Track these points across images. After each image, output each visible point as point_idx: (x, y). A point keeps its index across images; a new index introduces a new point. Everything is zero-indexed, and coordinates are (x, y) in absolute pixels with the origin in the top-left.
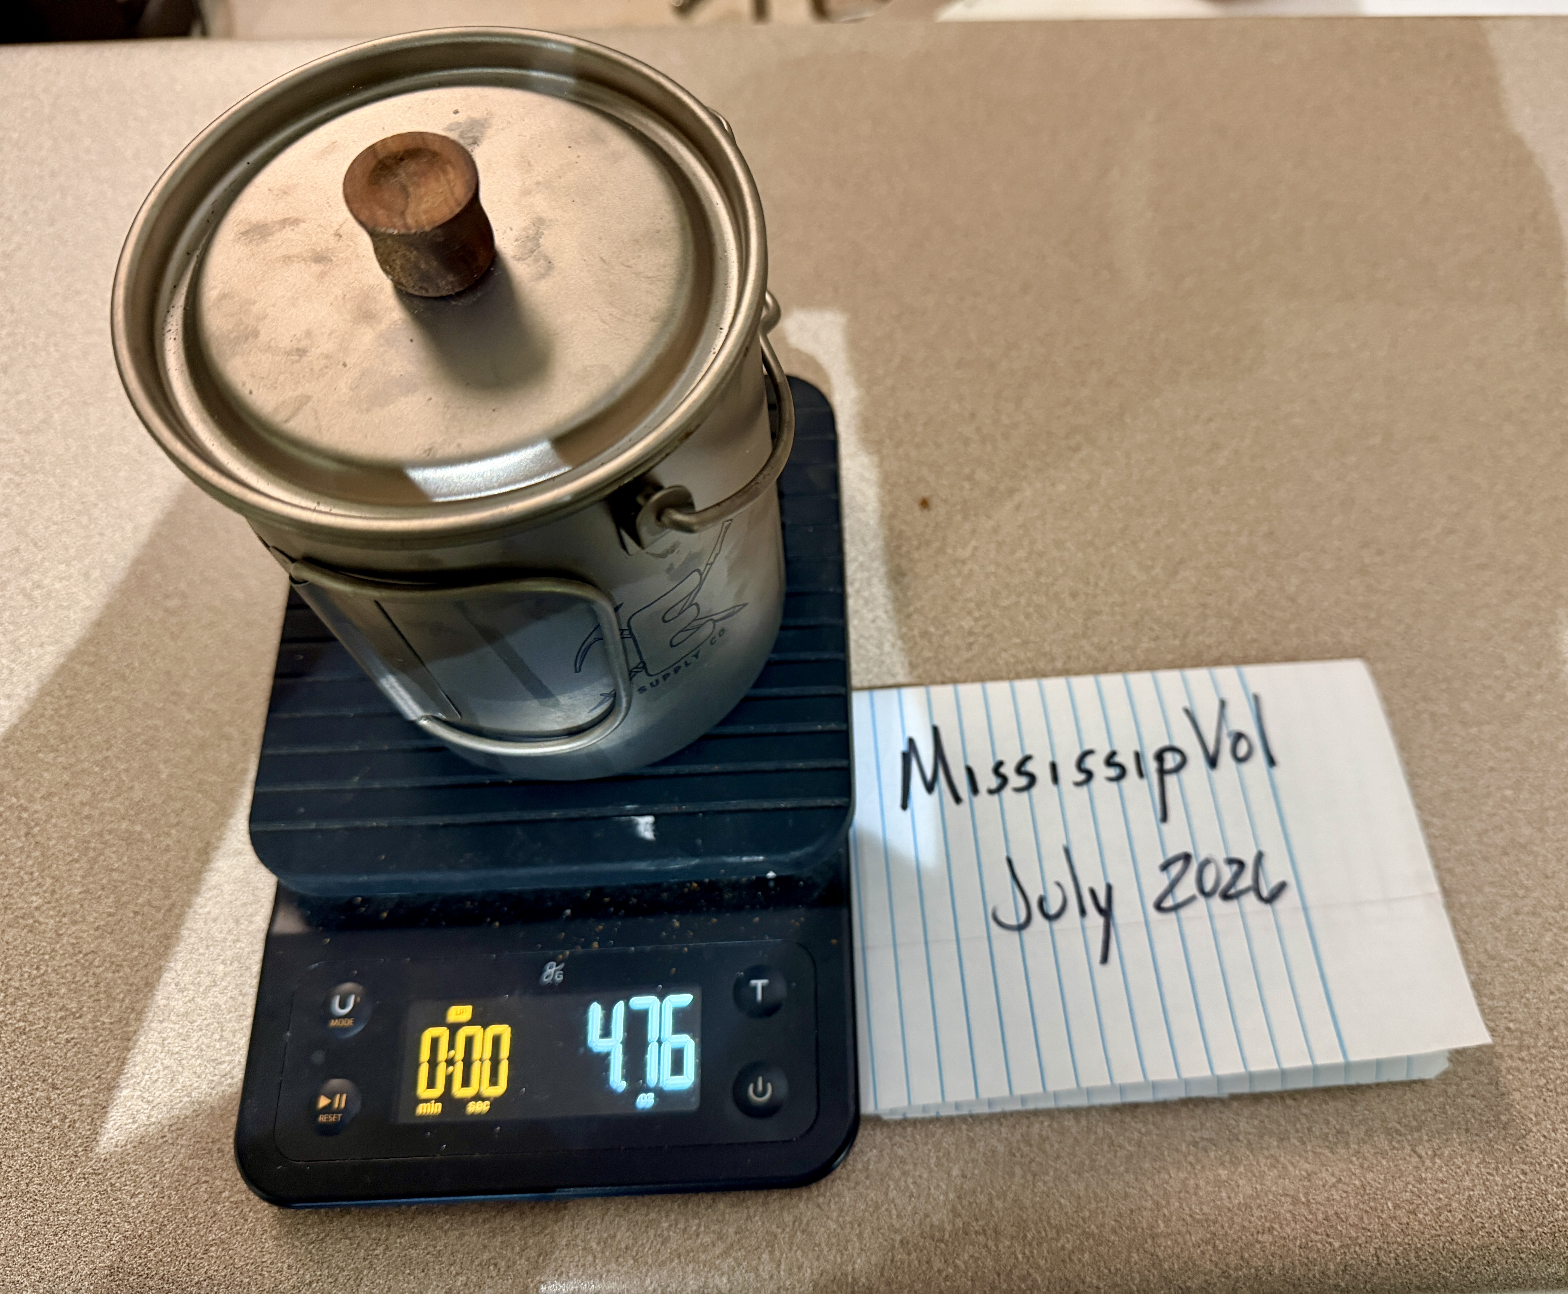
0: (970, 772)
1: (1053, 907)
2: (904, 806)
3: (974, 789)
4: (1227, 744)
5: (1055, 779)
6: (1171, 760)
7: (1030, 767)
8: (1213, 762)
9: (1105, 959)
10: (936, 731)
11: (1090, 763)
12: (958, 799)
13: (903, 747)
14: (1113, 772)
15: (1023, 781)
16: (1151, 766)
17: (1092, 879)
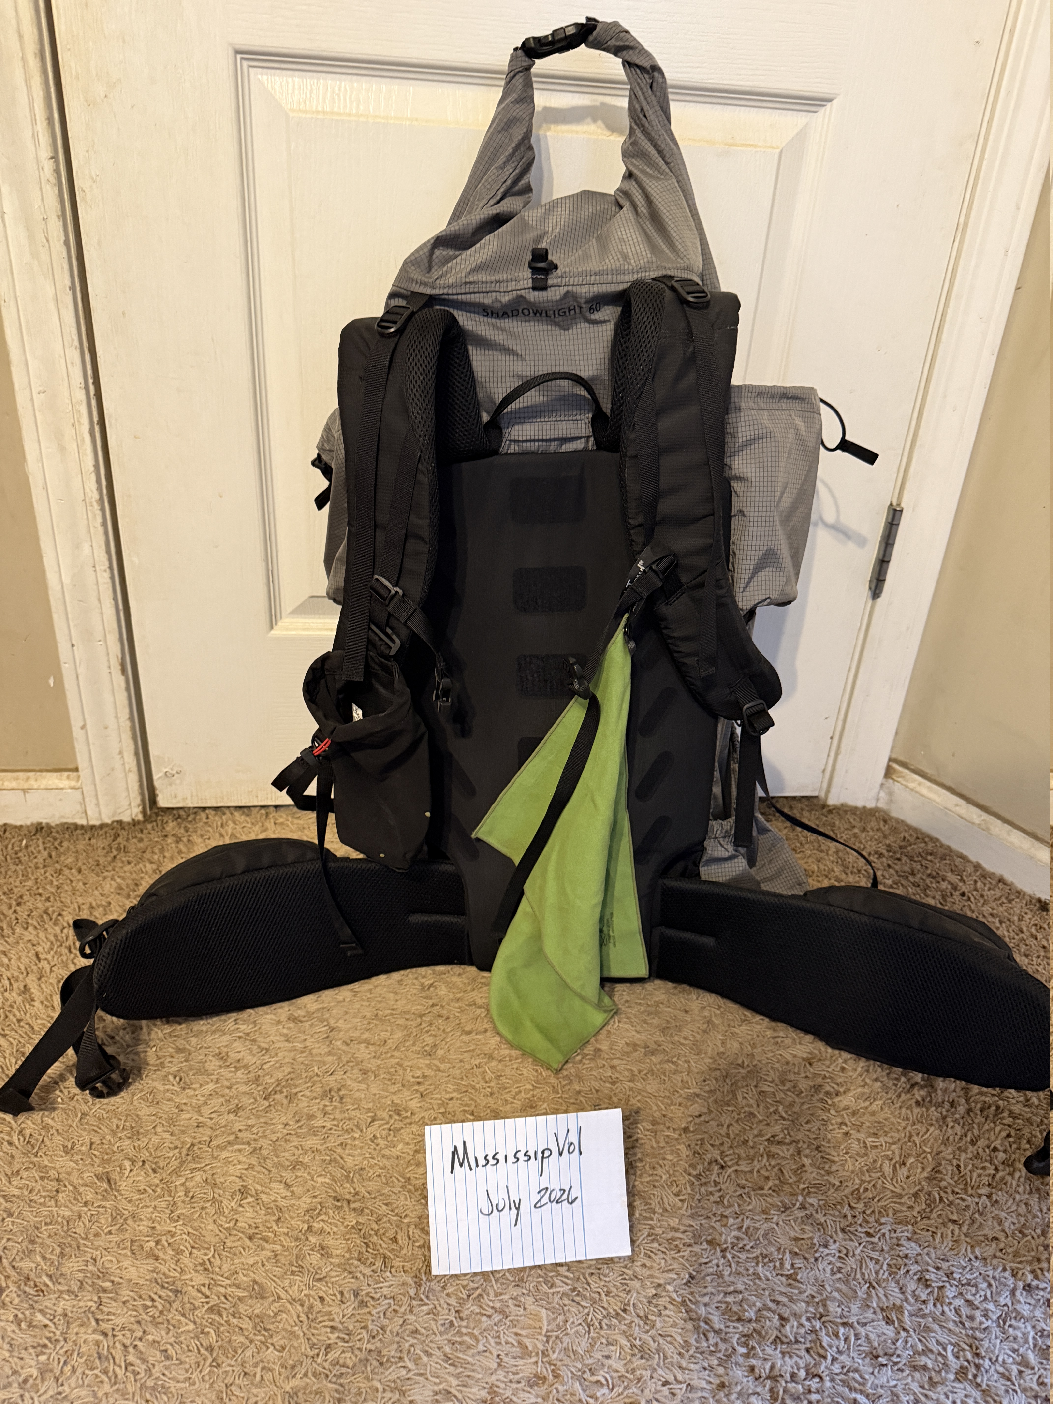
0: (476, 1159)
1: (500, 1207)
2: (452, 1172)
3: (477, 1166)
4: (567, 1146)
5: (506, 1161)
6: (546, 1154)
7: (497, 1157)
8: (561, 1154)
9: (516, 1225)
10: (464, 1143)
11: (518, 1155)
12: (471, 1169)
13: (452, 1149)
14: (526, 1158)
15: (495, 1162)
16: (540, 1155)
17: (514, 1197)
